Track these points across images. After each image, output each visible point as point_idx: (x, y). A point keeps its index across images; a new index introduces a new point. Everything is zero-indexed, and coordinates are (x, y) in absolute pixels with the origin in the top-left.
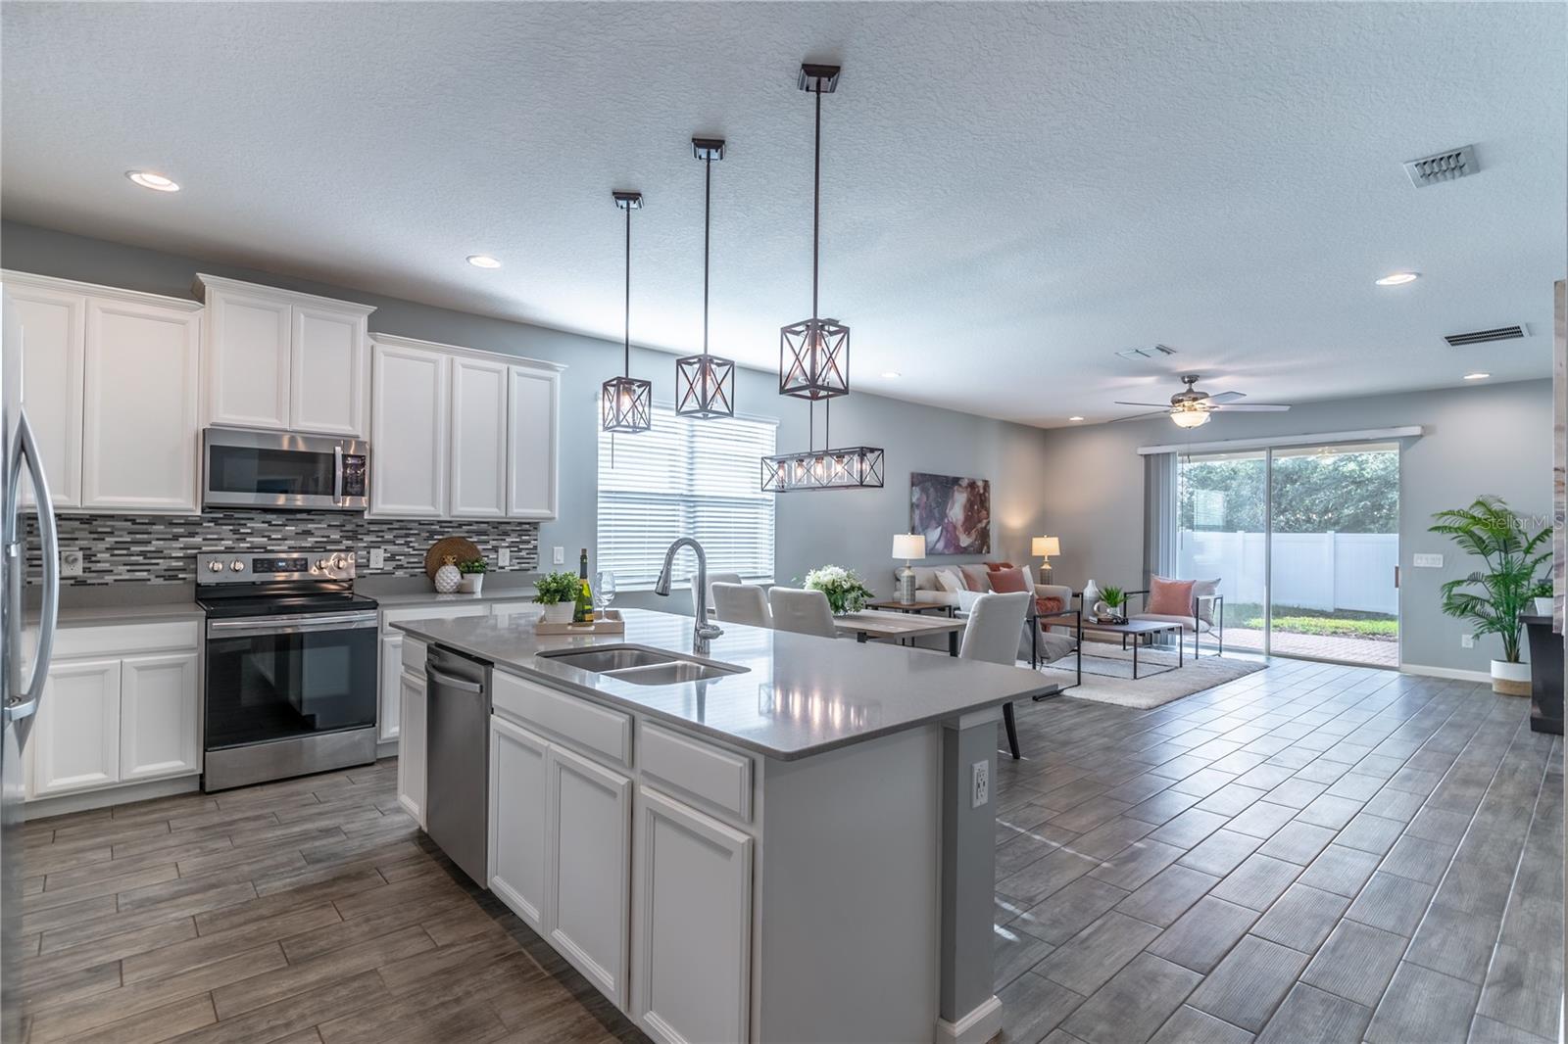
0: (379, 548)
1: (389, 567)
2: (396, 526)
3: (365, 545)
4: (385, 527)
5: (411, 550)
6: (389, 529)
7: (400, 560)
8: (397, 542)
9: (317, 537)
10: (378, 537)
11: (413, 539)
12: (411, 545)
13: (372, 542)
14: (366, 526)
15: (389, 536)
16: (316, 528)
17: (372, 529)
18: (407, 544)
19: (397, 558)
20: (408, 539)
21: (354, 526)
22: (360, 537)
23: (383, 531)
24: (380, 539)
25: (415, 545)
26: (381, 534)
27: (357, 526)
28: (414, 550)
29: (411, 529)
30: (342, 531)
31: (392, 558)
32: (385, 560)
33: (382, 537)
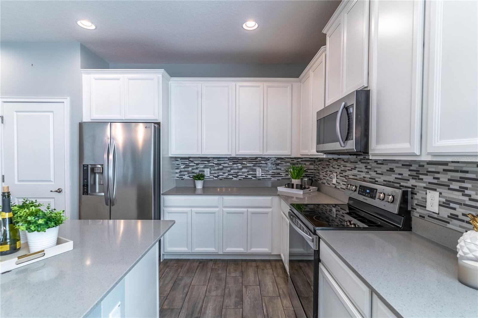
0: (435, 190)
1: (445, 213)
2: (451, 167)
3: (424, 185)
4: (441, 168)
5: (466, 199)
6: (444, 170)
7: (454, 209)
8: (451, 187)
9: (396, 174)
10: (434, 178)
11: (469, 185)
12: (467, 192)
13: (429, 183)
14: (426, 166)
15: (444, 178)
16: (397, 167)
17: (430, 170)
18: (462, 190)
19: (452, 205)
20: (463, 185)
21: (417, 166)
22: (421, 177)
23: (438, 173)
24: (436, 181)
25: (472, 193)
26: (437, 175)
27: (420, 166)
28: (470, 200)
29: (467, 172)
30: (410, 170)
31: (446, 204)
32: (440, 205)
33: (438, 179)
